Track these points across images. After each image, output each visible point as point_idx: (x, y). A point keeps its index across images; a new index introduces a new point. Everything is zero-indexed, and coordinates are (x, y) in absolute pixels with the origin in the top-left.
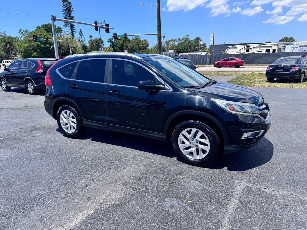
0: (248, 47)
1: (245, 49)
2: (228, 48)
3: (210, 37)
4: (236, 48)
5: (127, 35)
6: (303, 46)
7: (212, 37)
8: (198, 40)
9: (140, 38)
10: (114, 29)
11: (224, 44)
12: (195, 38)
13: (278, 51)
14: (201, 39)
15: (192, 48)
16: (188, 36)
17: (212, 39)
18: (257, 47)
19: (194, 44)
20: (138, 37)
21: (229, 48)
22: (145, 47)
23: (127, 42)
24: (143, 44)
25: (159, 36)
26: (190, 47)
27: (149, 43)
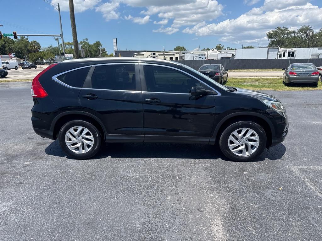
0: (154, 54)
1: (151, 56)
2: (135, 54)
3: (113, 42)
4: (143, 55)
5: (17, 34)
6: (201, 55)
7: (115, 42)
8: (98, 44)
9: (27, 39)
10: (2, 26)
11: (126, 50)
12: (95, 42)
13: (180, 59)
14: (102, 43)
15: (93, 53)
16: (87, 39)
17: (115, 44)
18: (162, 55)
19: (94, 48)
20: (25, 37)
21: (137, 55)
22: (36, 49)
23: (10, 42)
24: (33, 46)
25: (75, 38)
26: (90, 52)
27: (41, 45)
